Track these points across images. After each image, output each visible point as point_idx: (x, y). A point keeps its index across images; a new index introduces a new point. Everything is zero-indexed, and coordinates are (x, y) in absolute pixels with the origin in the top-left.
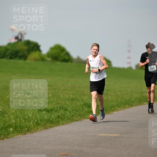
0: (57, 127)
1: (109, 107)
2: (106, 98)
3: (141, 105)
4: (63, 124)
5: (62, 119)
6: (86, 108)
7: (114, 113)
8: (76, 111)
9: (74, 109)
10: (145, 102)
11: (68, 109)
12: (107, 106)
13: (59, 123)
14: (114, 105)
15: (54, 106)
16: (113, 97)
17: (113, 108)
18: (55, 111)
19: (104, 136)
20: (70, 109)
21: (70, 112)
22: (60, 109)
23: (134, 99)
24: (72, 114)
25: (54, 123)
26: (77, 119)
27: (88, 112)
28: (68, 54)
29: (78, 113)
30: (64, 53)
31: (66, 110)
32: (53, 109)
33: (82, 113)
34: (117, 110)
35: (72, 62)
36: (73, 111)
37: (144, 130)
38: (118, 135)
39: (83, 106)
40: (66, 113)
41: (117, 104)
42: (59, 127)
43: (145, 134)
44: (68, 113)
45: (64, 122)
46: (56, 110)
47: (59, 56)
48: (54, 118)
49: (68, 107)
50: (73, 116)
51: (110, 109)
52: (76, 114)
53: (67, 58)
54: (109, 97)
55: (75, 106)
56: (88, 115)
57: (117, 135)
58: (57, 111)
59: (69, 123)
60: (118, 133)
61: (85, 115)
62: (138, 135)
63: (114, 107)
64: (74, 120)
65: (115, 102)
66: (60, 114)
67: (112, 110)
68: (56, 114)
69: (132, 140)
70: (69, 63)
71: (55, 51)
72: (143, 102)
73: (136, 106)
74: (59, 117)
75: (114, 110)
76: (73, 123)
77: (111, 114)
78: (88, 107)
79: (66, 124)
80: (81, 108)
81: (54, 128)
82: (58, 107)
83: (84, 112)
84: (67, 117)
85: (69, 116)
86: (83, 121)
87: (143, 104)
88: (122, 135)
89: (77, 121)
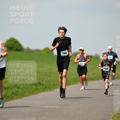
0: (12, 101)
1: (52, 85)
2: (49, 78)
3: (76, 84)
4: (16, 99)
5: (16, 95)
6: (34, 87)
7: (56, 90)
8: (27, 89)
9: (25, 87)
10: (79, 82)
11: (20, 87)
12: (50, 85)
13: (13, 97)
14: (56, 84)
15: (9, 85)
16: (55, 78)
17: (55, 87)
18: (11, 89)
19: (48, 108)
20: (22, 87)
21: (22, 89)
22: (14, 87)
23: (70, 79)
24: (23, 91)
25: (10, 98)
26: (27, 95)
27: (36, 90)
28: (20, 45)
29: (28, 90)
30: (17, 44)
31: (19, 88)
32: (9, 87)
33: (31, 90)
34: (58, 88)
35: (23, 51)
36: (24, 88)
37: (79, 103)
38: (59, 107)
39: (31, 85)
40: (19, 90)
41: (57, 83)
42: (14, 100)
43: (79, 106)
44: (20, 90)
45: (18, 97)
46: (11, 87)
47: (13, 46)
48: (10, 94)
49: (21, 85)
50: (24, 92)
51: (52, 87)
52: (26, 91)
53: (19, 48)
54: (52, 77)
55: (26, 85)
56: (35, 92)
57: (57, 107)
58: (12, 89)
59: (21, 98)
60: (58, 106)
61: (33, 92)
62: (74, 107)
63: (55, 85)
64: (25, 96)
65: (56, 82)
66: (14, 91)
67: (54, 88)
68: (11, 91)
69: (69, 111)
70: (21, 52)
71: (10, 43)
72: (78, 82)
73: (72, 85)
74: (13, 93)
75: (55, 88)
76: (24, 98)
77: (53, 91)
78: (36, 85)
79: (18, 99)
80: (30, 86)
81: (10, 101)
82: (12, 86)
83: (33, 90)
84: (20, 93)
85: (21, 93)
86: (32, 96)
87: (78, 83)
88: (61, 107)
89: (27, 96)
